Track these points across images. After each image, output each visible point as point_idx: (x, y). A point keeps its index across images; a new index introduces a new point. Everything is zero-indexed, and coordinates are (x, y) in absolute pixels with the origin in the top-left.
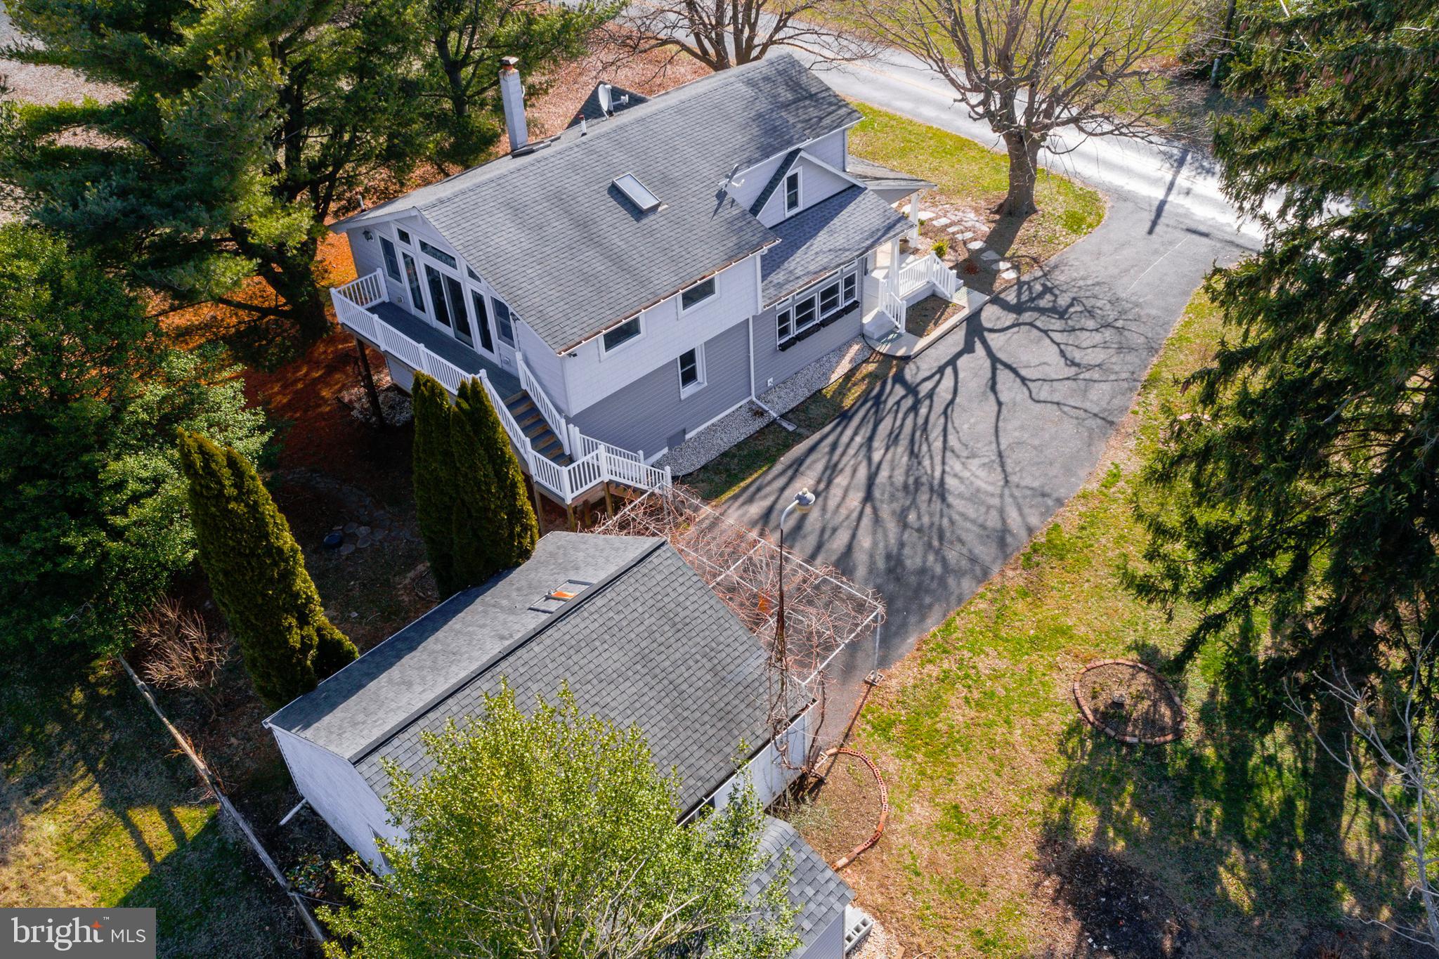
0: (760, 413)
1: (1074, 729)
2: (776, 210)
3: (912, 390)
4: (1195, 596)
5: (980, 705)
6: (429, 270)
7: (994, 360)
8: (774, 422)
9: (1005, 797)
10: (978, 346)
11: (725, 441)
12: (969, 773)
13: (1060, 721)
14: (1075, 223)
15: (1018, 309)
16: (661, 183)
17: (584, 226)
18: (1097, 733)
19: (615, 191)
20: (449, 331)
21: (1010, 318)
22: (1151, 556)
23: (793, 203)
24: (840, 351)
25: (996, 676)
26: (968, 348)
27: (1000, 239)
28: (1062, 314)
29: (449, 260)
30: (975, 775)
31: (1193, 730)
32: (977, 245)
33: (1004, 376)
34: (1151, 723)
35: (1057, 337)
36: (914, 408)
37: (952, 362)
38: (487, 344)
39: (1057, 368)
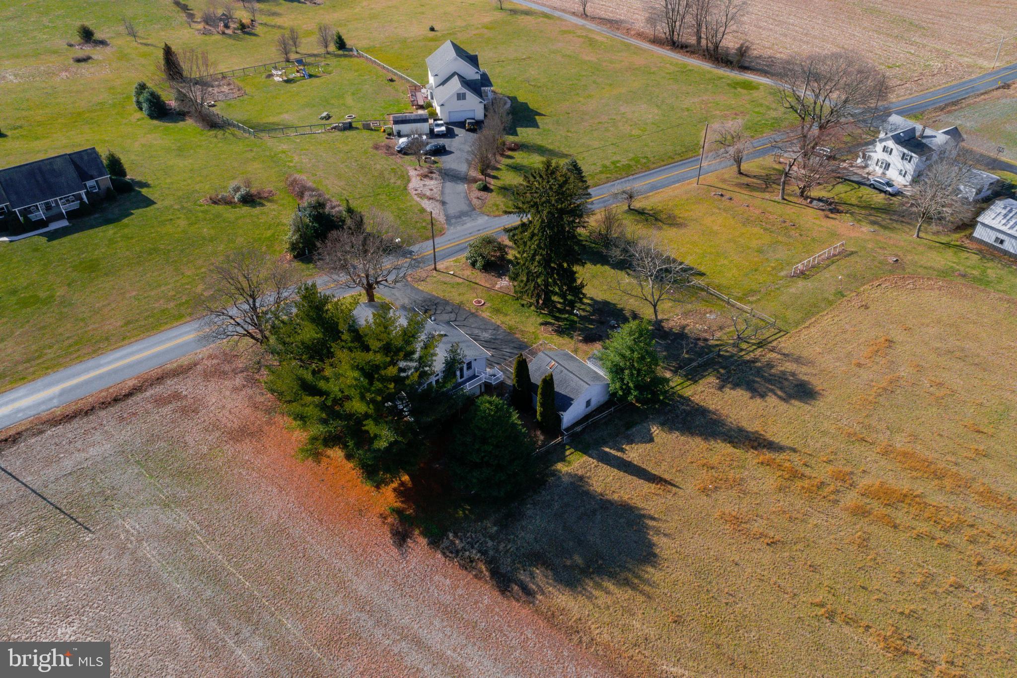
1: (560, 336)
9: (572, 346)
18: (560, 333)
34: (558, 327)
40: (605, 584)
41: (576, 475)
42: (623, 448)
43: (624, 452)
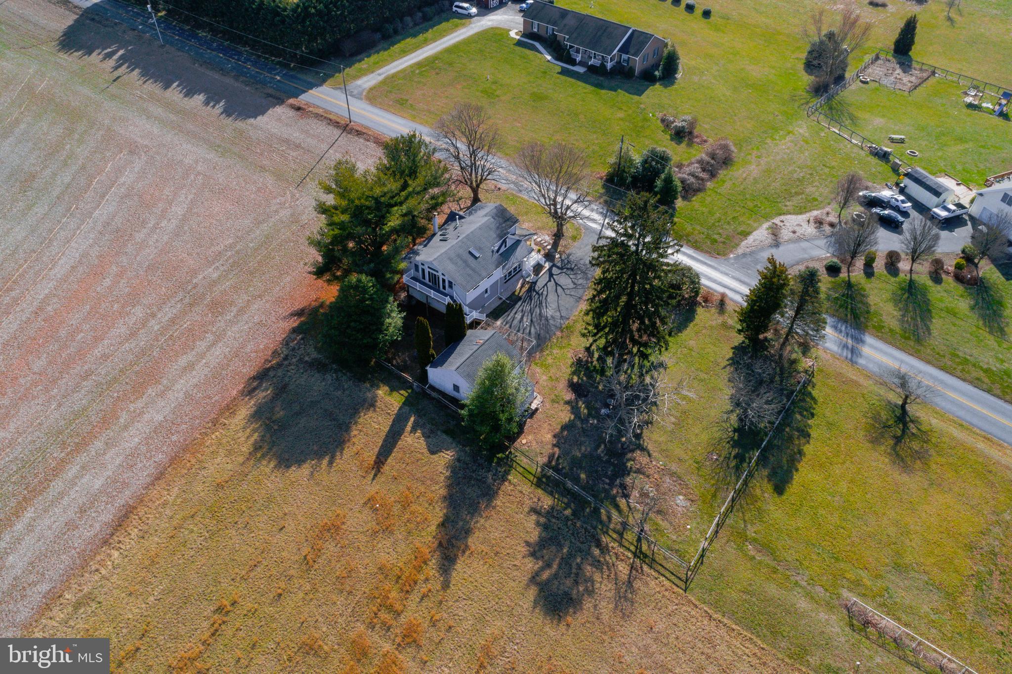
0: (501, 299)
1: (573, 364)
2: (503, 249)
3: (537, 293)
4: (592, 336)
5: (554, 359)
6: (429, 272)
7: (556, 284)
8: (504, 301)
9: (559, 374)
10: (552, 280)
11: (494, 306)
12: (553, 371)
13: (570, 362)
14: (574, 238)
15: (562, 269)
16: (480, 249)
17: (465, 262)
18: (577, 364)
19: (470, 253)
20: (431, 284)
21: (559, 271)
22: (586, 329)
23: (505, 246)
24: (518, 281)
25: (557, 354)
26: (550, 281)
27: (555, 245)
28: (572, 269)
29: (437, 272)
30: (554, 371)
31: (595, 363)
32: (549, 247)
33: (559, 288)
34: (587, 361)
35: (571, 276)
36: (539, 298)
37: (546, 284)
38: (444, 288)
39: (572, 286)
40: (257, 434)
41: (376, 401)
42: (416, 430)
43: (411, 432)
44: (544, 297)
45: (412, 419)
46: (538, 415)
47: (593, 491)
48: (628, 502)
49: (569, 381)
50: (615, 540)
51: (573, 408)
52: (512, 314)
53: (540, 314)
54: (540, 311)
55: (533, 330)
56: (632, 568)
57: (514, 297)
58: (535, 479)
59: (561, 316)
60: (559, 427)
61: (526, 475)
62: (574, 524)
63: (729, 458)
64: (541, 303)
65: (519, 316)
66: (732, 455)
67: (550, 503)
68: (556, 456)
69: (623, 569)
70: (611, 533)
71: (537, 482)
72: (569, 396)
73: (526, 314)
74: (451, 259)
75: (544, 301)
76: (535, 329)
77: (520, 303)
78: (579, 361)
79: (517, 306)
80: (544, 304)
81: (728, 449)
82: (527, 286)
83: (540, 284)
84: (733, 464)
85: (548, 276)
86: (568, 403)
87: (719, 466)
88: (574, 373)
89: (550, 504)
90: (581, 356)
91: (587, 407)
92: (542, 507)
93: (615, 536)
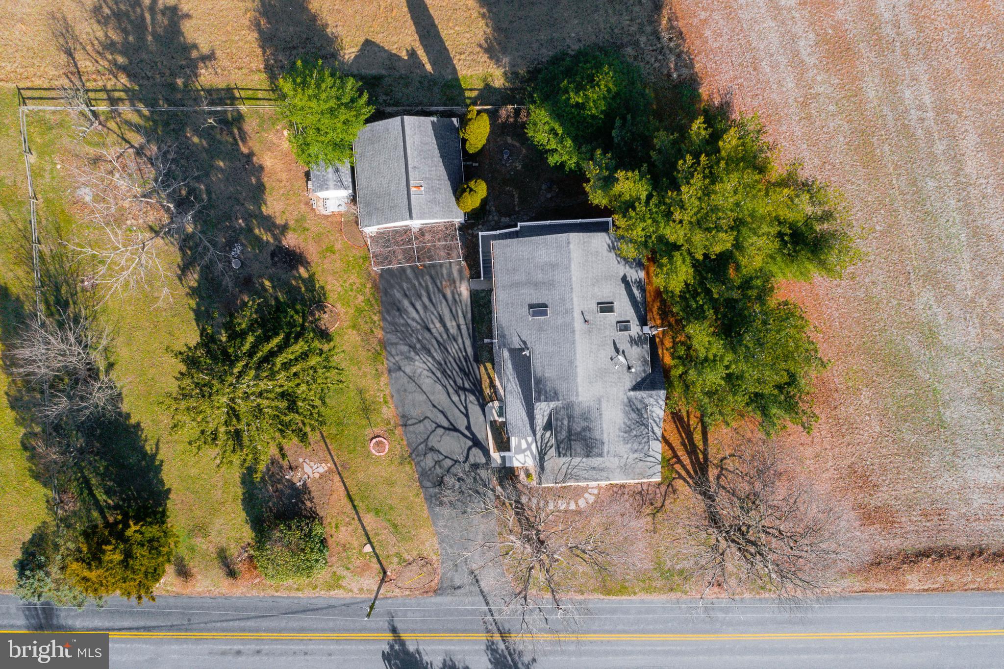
3: (464, 389)
5: (351, 284)
7: (455, 430)
10: (467, 432)
12: (338, 264)
13: (330, 296)
15: (473, 467)
17: (536, 285)
21: (472, 459)
25: (355, 297)
26: (468, 427)
30: (336, 264)
33: (446, 423)
35: (449, 461)
36: (454, 381)
37: (467, 416)
41: (490, 58)
42: (410, 56)
43: (413, 49)
44: (451, 390)
45: (428, 67)
46: (302, 182)
47: (173, 130)
48: (132, 146)
49: (308, 263)
50: (114, 91)
51: (274, 225)
52: (462, 321)
53: (429, 352)
54: (433, 358)
55: (414, 314)
56: (79, 72)
57: (485, 354)
58: (237, 95)
59: (400, 368)
60: (267, 185)
61: (250, 92)
62: (162, 75)
63: (72, 295)
64: (444, 372)
65: (451, 325)
66: (71, 302)
67: (202, 79)
68: (240, 143)
69: (85, 64)
70: (122, 95)
71: (233, 94)
72: (290, 240)
73: (445, 337)
74: (554, 266)
75: (444, 381)
76: (413, 319)
77: (470, 350)
78: (321, 307)
79: (468, 343)
80: (439, 375)
81: (80, 310)
82: (487, 391)
83: (474, 410)
84: (64, 290)
85: (479, 437)
86: (285, 228)
87: (75, 275)
88: (311, 279)
89: (202, 77)
90: (326, 316)
91: (258, 239)
92: (207, 67)
93: (117, 94)
